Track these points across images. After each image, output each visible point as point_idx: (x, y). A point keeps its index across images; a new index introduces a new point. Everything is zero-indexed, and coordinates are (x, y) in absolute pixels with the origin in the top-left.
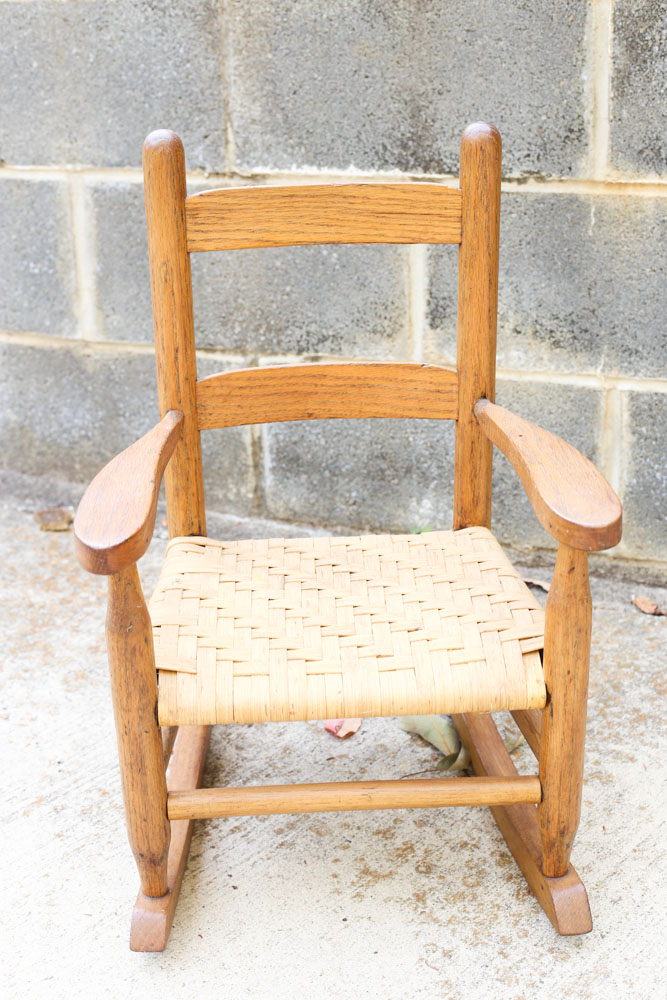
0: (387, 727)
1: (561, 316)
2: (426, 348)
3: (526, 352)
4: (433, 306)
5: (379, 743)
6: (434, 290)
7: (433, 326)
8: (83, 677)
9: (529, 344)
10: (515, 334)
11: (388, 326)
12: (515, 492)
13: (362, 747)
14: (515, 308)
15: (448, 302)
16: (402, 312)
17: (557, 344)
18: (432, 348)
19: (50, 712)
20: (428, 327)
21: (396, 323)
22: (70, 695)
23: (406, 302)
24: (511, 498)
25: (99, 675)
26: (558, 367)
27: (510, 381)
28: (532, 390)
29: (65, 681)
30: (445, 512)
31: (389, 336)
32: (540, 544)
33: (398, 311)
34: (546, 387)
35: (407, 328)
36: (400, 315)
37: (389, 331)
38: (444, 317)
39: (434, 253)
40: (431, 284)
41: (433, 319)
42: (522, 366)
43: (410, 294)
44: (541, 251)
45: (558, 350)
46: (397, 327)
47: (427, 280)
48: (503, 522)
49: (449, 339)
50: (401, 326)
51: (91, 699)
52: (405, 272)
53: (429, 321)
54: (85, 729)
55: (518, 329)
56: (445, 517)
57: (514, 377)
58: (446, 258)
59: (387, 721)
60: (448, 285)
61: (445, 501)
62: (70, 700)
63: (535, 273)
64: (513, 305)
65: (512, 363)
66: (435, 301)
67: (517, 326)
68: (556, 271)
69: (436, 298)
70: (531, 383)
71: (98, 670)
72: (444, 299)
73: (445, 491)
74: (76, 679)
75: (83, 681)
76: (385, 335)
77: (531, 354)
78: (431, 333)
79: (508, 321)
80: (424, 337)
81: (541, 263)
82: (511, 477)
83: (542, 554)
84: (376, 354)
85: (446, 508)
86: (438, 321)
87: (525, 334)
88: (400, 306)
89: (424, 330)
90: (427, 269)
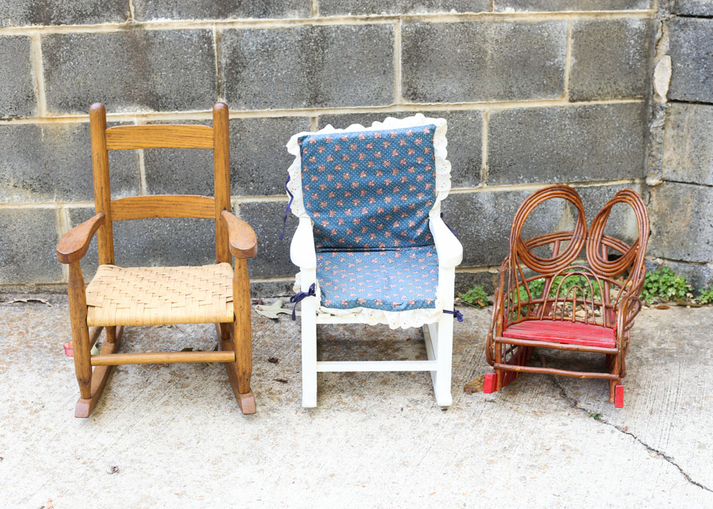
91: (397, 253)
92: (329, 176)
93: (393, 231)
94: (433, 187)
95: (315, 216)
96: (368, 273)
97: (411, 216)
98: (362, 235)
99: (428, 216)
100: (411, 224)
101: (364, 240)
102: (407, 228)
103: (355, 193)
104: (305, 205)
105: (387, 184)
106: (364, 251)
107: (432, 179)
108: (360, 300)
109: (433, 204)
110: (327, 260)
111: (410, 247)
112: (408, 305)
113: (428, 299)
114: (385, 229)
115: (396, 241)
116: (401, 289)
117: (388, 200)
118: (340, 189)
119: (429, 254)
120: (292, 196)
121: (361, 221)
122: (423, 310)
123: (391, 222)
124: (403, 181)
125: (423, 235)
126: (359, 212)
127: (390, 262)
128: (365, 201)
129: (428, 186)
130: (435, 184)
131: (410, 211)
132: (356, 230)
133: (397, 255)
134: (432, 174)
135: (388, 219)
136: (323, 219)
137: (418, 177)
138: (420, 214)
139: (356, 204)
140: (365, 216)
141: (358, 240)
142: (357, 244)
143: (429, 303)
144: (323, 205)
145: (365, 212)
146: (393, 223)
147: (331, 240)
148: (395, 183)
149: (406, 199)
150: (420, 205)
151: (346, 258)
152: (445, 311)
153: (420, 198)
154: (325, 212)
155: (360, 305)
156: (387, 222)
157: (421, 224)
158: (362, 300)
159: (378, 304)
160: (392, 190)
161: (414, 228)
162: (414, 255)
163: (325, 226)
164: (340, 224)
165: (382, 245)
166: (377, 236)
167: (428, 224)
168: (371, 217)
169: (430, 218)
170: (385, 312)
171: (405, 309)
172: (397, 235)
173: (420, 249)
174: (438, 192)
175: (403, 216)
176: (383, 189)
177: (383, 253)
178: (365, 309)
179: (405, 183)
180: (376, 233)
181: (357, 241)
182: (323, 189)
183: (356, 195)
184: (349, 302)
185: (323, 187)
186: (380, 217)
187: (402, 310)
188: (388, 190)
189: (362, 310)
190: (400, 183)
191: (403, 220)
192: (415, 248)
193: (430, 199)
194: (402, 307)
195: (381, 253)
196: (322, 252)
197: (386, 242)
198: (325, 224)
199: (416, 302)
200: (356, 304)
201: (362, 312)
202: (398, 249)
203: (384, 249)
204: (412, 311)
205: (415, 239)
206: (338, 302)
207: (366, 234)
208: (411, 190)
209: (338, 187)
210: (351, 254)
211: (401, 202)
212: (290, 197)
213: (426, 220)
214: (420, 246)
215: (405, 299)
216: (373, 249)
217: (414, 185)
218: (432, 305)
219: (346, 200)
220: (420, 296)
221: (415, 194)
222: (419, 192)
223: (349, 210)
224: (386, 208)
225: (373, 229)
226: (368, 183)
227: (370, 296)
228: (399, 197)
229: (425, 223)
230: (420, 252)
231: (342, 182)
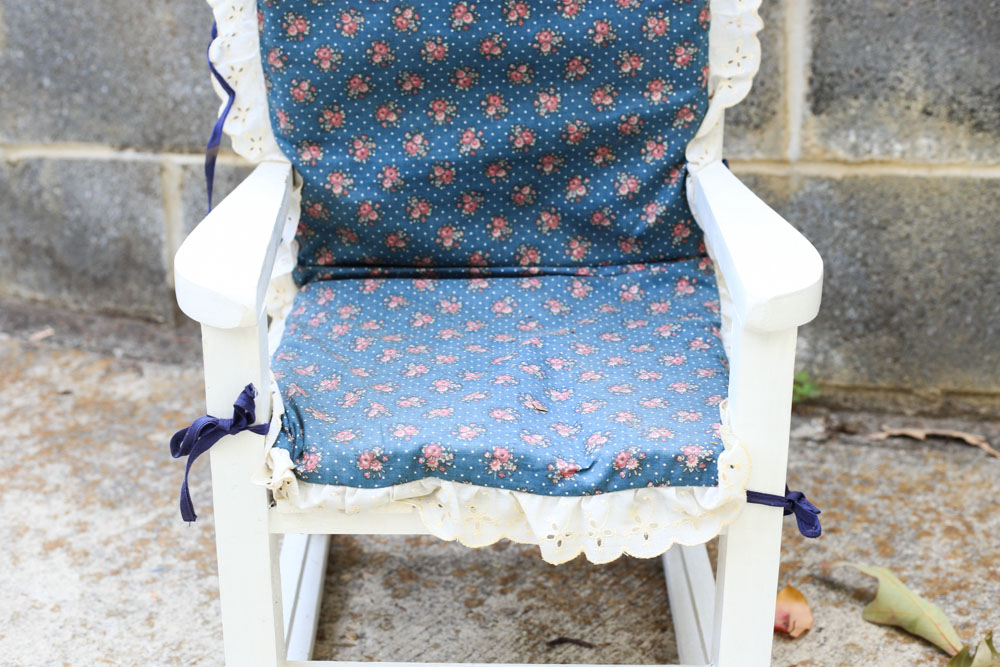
0: (848, 621)
1: (986, 90)
2: (806, 139)
3: (938, 139)
4: (816, 85)
5: (848, 641)
6: (818, 64)
7: (816, 111)
8: (411, 577)
9: (943, 128)
10: (924, 117)
11: (756, 114)
12: (920, 321)
13: (827, 648)
14: (925, 83)
15: (837, 79)
16: (775, 95)
17: (979, 127)
18: (814, 140)
19: (380, 626)
20: (809, 113)
21: (765, 109)
22: (400, 602)
23: (781, 81)
24: (914, 328)
25: (431, 574)
26: (980, 157)
27: (917, 178)
28: (946, 187)
29: (388, 584)
30: (826, 353)
31: (757, 127)
32: (950, 386)
33: (769, 94)
34: (964, 184)
35: (780, 116)
36: (772, 99)
37: (756, 120)
38: (832, 99)
39: (820, 16)
40: (815, 56)
41: (817, 102)
42: (934, 157)
43: (785, 72)
44: (960, 8)
45: (980, 135)
46: (768, 114)
47: (809, 52)
48: (903, 360)
49: (837, 127)
50: (774, 113)
51: (431, 606)
52: (780, 43)
53: (809, 105)
54: (436, 646)
55: (929, 109)
56: (826, 359)
57: (922, 172)
58: (835, 23)
59: (845, 613)
60: (837, 56)
61: (827, 338)
62: (403, 609)
63: (952, 36)
64: (923, 80)
65: (920, 154)
66: (820, 78)
67: (928, 105)
68: (979, 33)
69: (820, 74)
70: (945, 179)
71: (428, 567)
72: (832, 75)
73: (827, 325)
74: (403, 579)
75: (412, 583)
76: (751, 126)
77: (944, 141)
78: (813, 120)
79: (915, 99)
80: (804, 126)
81: (959, 22)
82: (914, 302)
83: (953, 400)
84: (739, 152)
85: (827, 347)
86: (822, 105)
87: (938, 116)
88: (773, 86)
89: (804, 117)
90: (809, 37)
91: (578, 284)
92: (347, 19)
93: (565, 209)
94: (700, 62)
95: (306, 157)
96: (478, 348)
97: (625, 160)
98: (463, 222)
99: (684, 160)
100: (627, 185)
101: (472, 240)
102: (612, 200)
103: (437, 79)
104: (275, 123)
105: (546, 49)
106: (470, 276)
107: (697, 33)
108: (428, 451)
109: (700, 120)
110: (346, 303)
111: (623, 263)
112: (613, 473)
113: (689, 450)
114: (539, 203)
115: (575, 245)
116: (588, 407)
117: (547, 103)
118: (385, 64)
119: (684, 289)
120: (231, 93)
121: (458, 175)
122: (669, 492)
123: (561, 182)
124: (599, 40)
125: (665, 224)
126: (452, 144)
127: (555, 311)
128: (471, 108)
129: (683, 54)
130: (706, 50)
131: (622, 143)
132: (443, 206)
133: (579, 288)
134: (697, 14)
135: (548, 169)
136: (334, 169)
137: (652, 23)
138: (655, 154)
139: (440, 118)
140: (474, 156)
141: (451, 238)
142: (446, 252)
143: (692, 464)
144: (332, 119)
145: (471, 144)
146: (565, 184)
147: (361, 240)
148: (572, 46)
149: (608, 101)
150: (659, 122)
151: (408, 297)
152: (753, 497)
153: (657, 98)
154: (340, 144)
155: (428, 472)
156: (546, 179)
157: (657, 187)
158: (436, 450)
159: (496, 467)
160: (562, 70)
161: (637, 201)
162: (635, 290)
163: (338, 191)
164: (388, 184)
165: (530, 258)
166: (515, 227)
167: (684, 188)
168: (492, 161)
169: (690, 167)
170: (525, 499)
171: (602, 487)
172: (580, 224)
173: (655, 269)
174: (718, 79)
175: (599, 160)
176: (532, 67)
177: (536, 283)
178: (448, 487)
179: (606, 43)
180: (508, 215)
181: (448, 244)
182: (326, 66)
183: (442, 86)
184: (387, 460)
185: (327, 58)
186: (524, 162)
187: (591, 492)
188: (549, 70)
189: (437, 490)
190: (589, 44)
191: (598, 175)
192: (638, 268)
193: (692, 102)
194: (589, 480)
195: (526, 283)
196: (336, 277)
197: (543, 248)
198: (339, 185)
199: (642, 462)
200: (411, 468)
201: (439, 495)
202: (584, 271)
203: (535, 270)
204: (627, 495)
205: (640, 238)
206: (344, 459)
207: (476, 220)
208: (627, 69)
209: (378, 59)
210: (428, 284)
211: (594, 109)
212: (225, 97)
213: (678, 175)
214: (657, 261)
215: (605, 447)
216: (501, 268)
217: (636, 51)
218: (705, 474)
219: (409, 103)
220: (658, 438)
221: (639, 83)
222: (654, 76)
223: (419, 139)
224: (539, 132)
225: (499, 202)
226: (479, 44)
227: (467, 438)
228: (586, 93)
229: (674, 184)
230: (654, 279)
231: (391, 41)
